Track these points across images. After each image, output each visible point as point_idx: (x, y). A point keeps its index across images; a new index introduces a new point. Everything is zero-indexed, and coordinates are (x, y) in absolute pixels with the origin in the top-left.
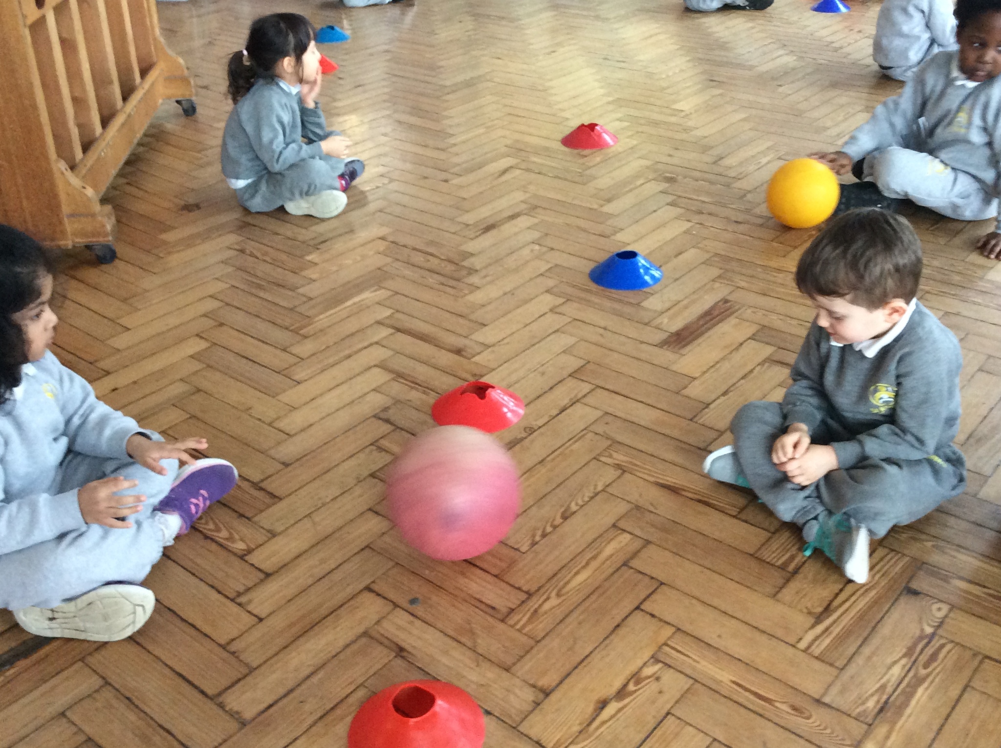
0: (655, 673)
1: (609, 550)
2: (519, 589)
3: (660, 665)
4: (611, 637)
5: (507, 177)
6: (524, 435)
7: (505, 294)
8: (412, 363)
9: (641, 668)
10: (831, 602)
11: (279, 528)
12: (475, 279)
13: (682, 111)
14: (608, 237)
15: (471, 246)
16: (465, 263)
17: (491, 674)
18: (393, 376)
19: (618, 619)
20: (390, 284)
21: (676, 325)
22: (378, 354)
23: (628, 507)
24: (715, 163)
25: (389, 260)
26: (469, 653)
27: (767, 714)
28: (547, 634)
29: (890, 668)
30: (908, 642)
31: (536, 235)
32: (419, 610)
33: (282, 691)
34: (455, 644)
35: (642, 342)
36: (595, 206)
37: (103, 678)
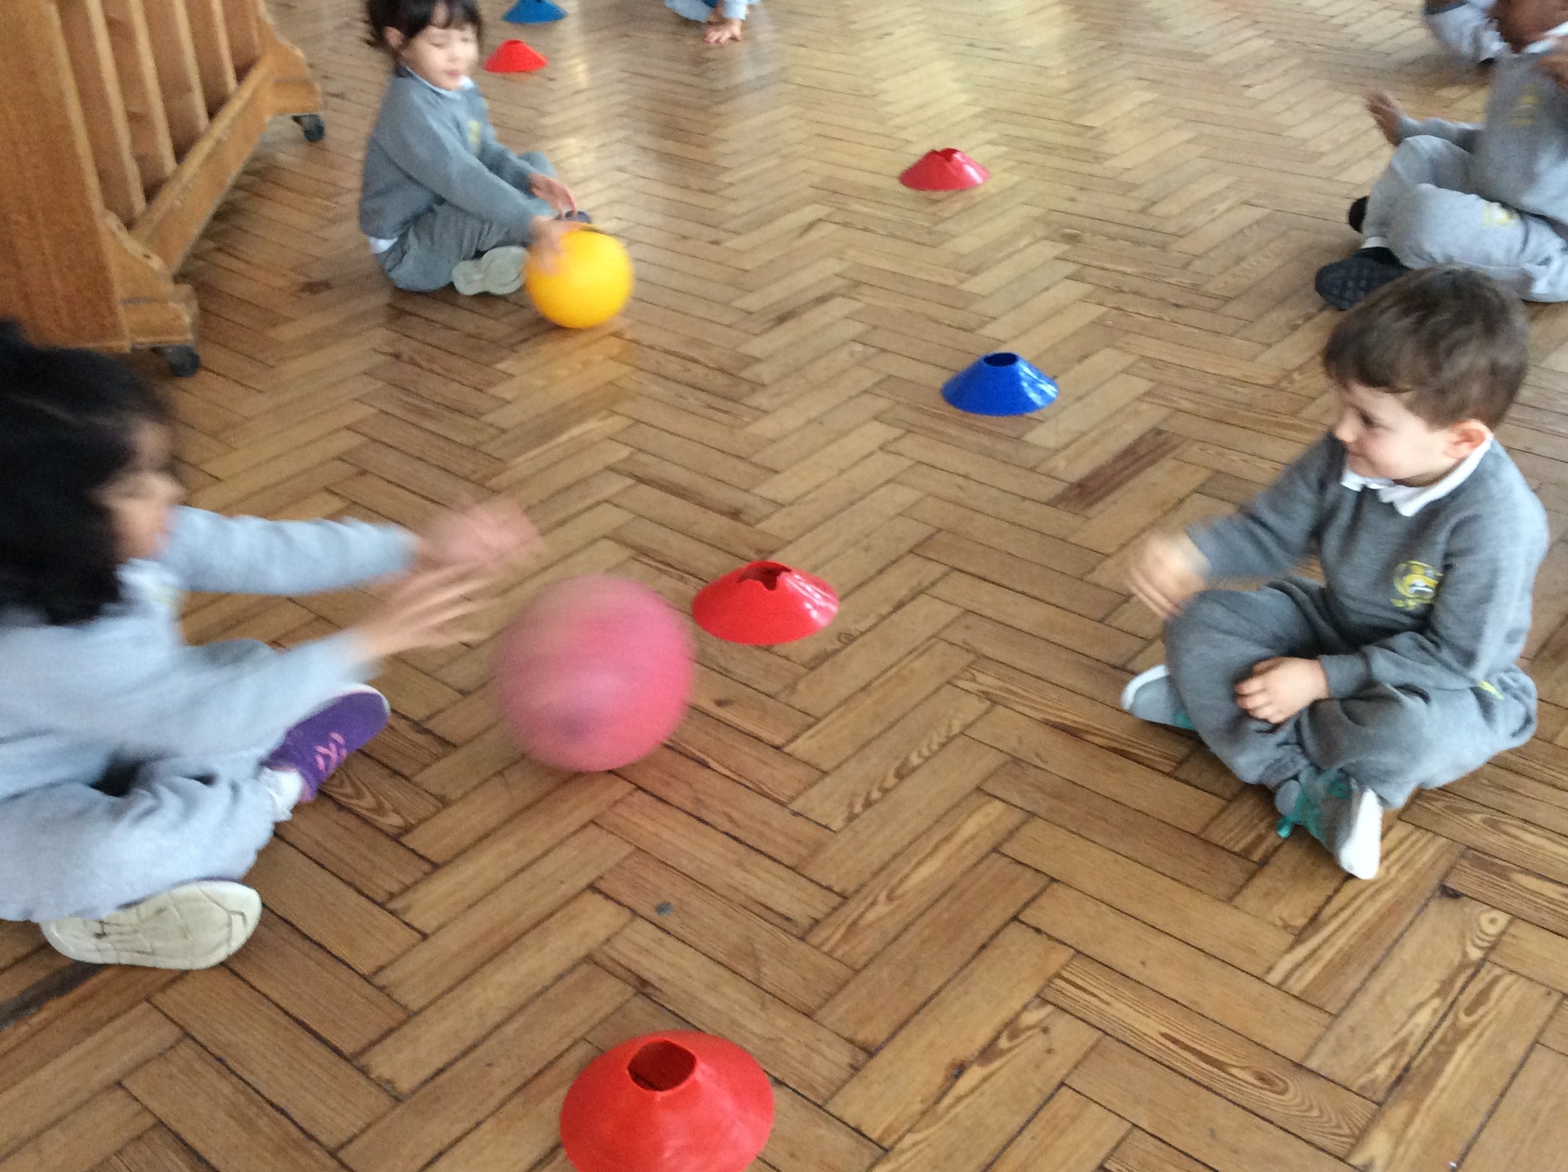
0: (1041, 1021)
1: (970, 827)
2: (829, 889)
3: (1049, 1008)
4: (973, 965)
5: (813, 235)
6: (837, 645)
7: (809, 422)
8: (662, 534)
9: (1018, 1015)
10: (1320, 909)
11: (453, 793)
12: (761, 400)
13: (1091, 128)
14: (971, 331)
15: (756, 347)
16: (745, 374)
17: (783, 1021)
18: (633, 552)
19: (983, 936)
20: (626, 407)
21: (1080, 470)
22: (610, 518)
23: (1002, 758)
24: (1142, 211)
25: (625, 369)
26: (749, 988)
27: (1217, 1086)
28: (872, 960)
29: (1413, 1013)
30: (1440, 973)
31: (857, 328)
32: (671, 921)
33: (457, 1047)
34: (727, 974)
35: (1024, 498)
36: (952, 282)
37: (181, 1027)
